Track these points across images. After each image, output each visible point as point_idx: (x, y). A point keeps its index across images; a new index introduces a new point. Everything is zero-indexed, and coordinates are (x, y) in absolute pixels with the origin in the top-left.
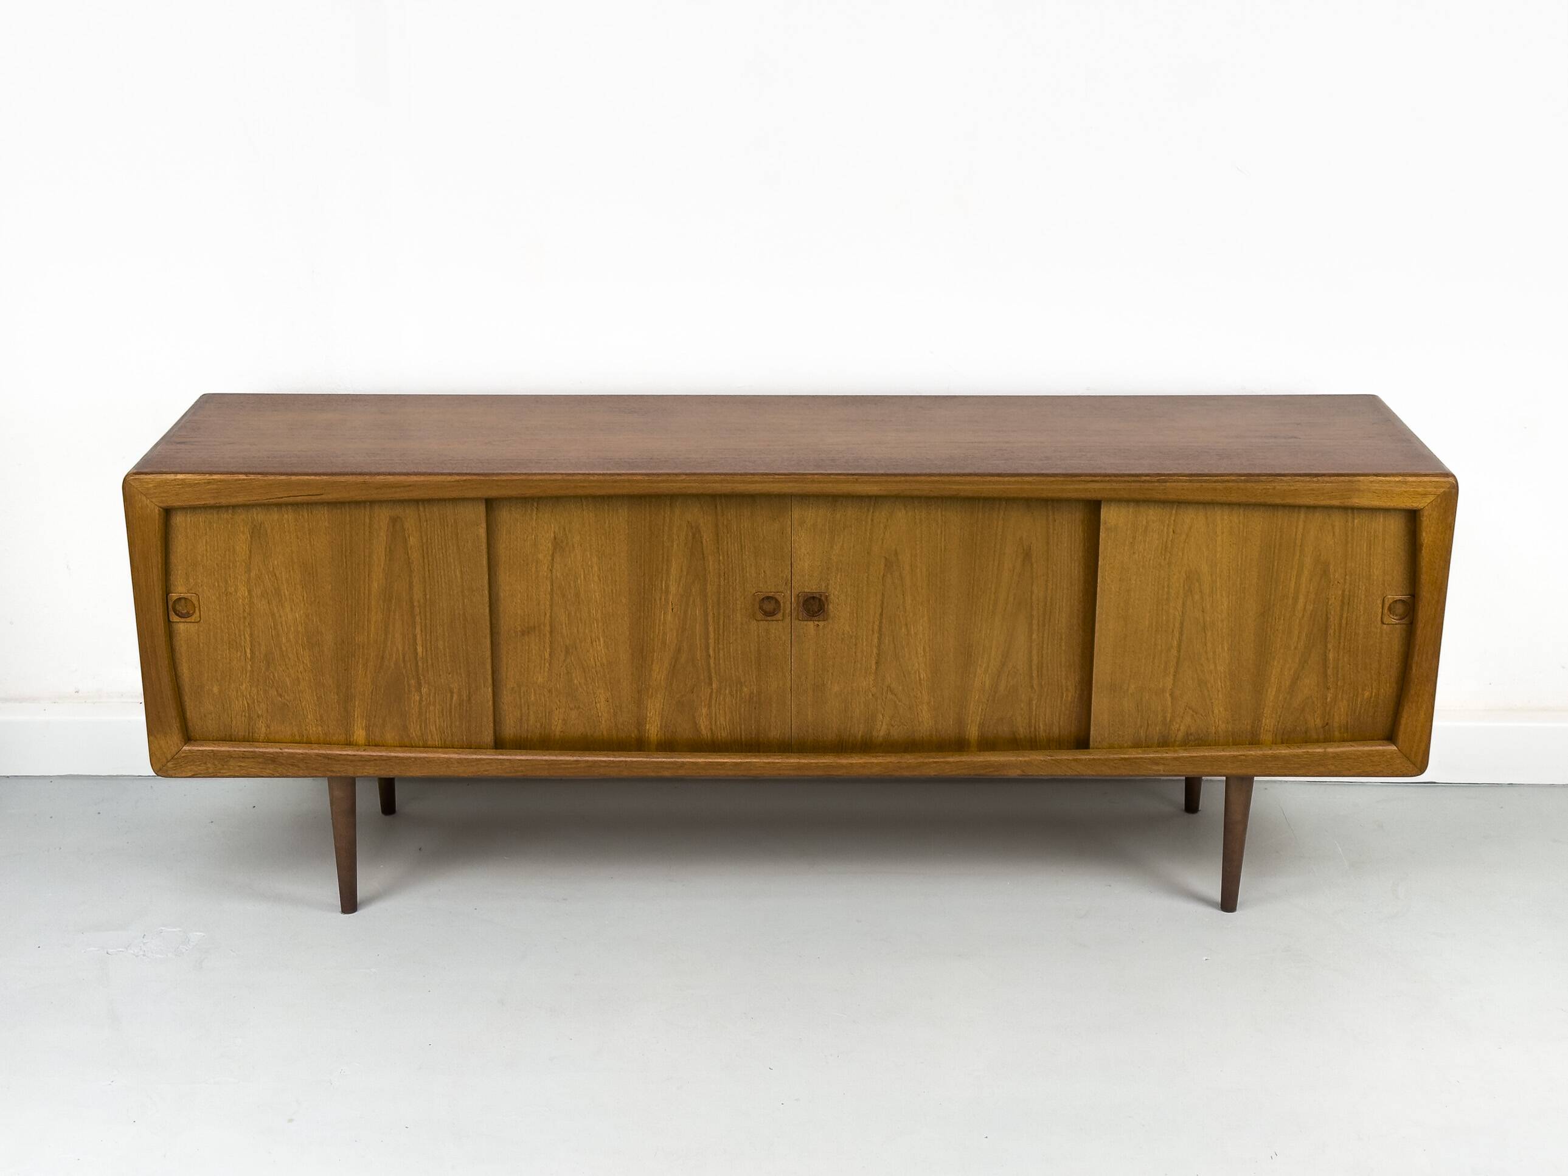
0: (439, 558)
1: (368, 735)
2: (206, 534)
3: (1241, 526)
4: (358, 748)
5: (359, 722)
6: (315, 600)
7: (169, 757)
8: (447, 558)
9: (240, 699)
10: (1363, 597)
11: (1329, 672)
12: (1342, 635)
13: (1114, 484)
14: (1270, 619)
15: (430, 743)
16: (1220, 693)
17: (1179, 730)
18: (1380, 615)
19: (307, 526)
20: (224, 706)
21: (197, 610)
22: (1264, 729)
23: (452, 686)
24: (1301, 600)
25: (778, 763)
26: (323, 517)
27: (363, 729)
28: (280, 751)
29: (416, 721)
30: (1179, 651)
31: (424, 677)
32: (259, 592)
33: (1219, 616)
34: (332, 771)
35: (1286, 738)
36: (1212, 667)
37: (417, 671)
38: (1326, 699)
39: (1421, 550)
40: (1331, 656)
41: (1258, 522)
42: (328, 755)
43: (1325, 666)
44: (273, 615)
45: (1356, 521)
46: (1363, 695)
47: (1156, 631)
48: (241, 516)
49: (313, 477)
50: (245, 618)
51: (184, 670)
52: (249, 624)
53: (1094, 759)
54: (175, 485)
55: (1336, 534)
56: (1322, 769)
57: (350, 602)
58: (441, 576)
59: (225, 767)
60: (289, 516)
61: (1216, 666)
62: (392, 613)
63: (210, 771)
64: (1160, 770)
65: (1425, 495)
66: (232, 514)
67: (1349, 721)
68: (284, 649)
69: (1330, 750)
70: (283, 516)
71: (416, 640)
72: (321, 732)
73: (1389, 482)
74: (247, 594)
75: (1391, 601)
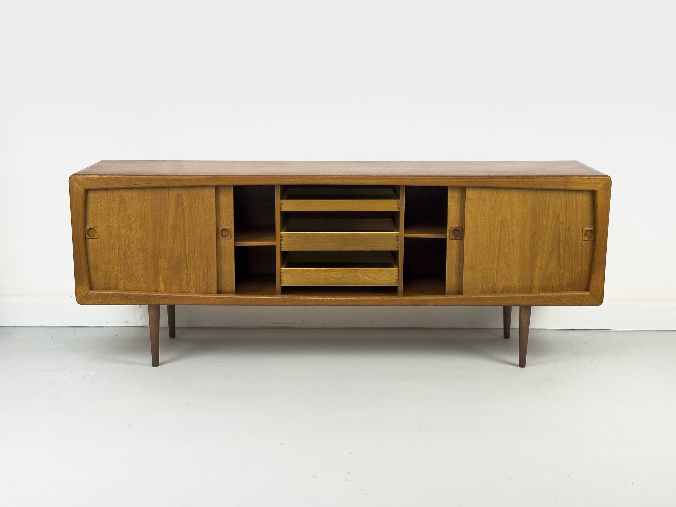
0: (196, 211)
1: (165, 288)
2: (102, 201)
3: (523, 199)
4: (161, 293)
5: (162, 282)
6: (145, 230)
7: (84, 296)
8: (199, 212)
9: (114, 272)
10: (574, 229)
11: (561, 261)
12: (566, 245)
13: (471, 180)
14: (536, 238)
15: (190, 291)
16: (516, 270)
17: (499, 286)
18: (581, 236)
19: (143, 198)
20: (107, 275)
21: (97, 233)
22: (535, 286)
23: (200, 266)
24: (549, 230)
25: (334, 299)
26: (149, 193)
27: (163, 285)
28: (129, 293)
29: (185, 281)
30: (499, 252)
31: (189, 263)
32: (122, 226)
33: (515, 237)
34: (150, 302)
35: (544, 289)
36: (513, 259)
37: (186, 261)
38: (560, 273)
39: (597, 208)
40: (561, 254)
41: (530, 196)
42: (149, 295)
43: (559, 259)
44: (128, 235)
45: (570, 197)
46: (575, 271)
47: (489, 243)
48: (116, 194)
49: (146, 176)
50: (116, 237)
51: (91, 259)
52: (118, 240)
53: (465, 298)
54: (90, 179)
55: (562, 201)
56: (558, 302)
57: (159, 230)
58: (197, 219)
59: (106, 300)
60: (135, 193)
61: (514, 258)
62: (176, 236)
63: (100, 301)
64: (492, 303)
65: (598, 184)
66: (112, 193)
67: (570, 282)
68: (132, 250)
69: (562, 294)
70: (133, 194)
71: (186, 246)
72: (146, 286)
73: (583, 179)
74: (117, 227)
75: (586, 230)
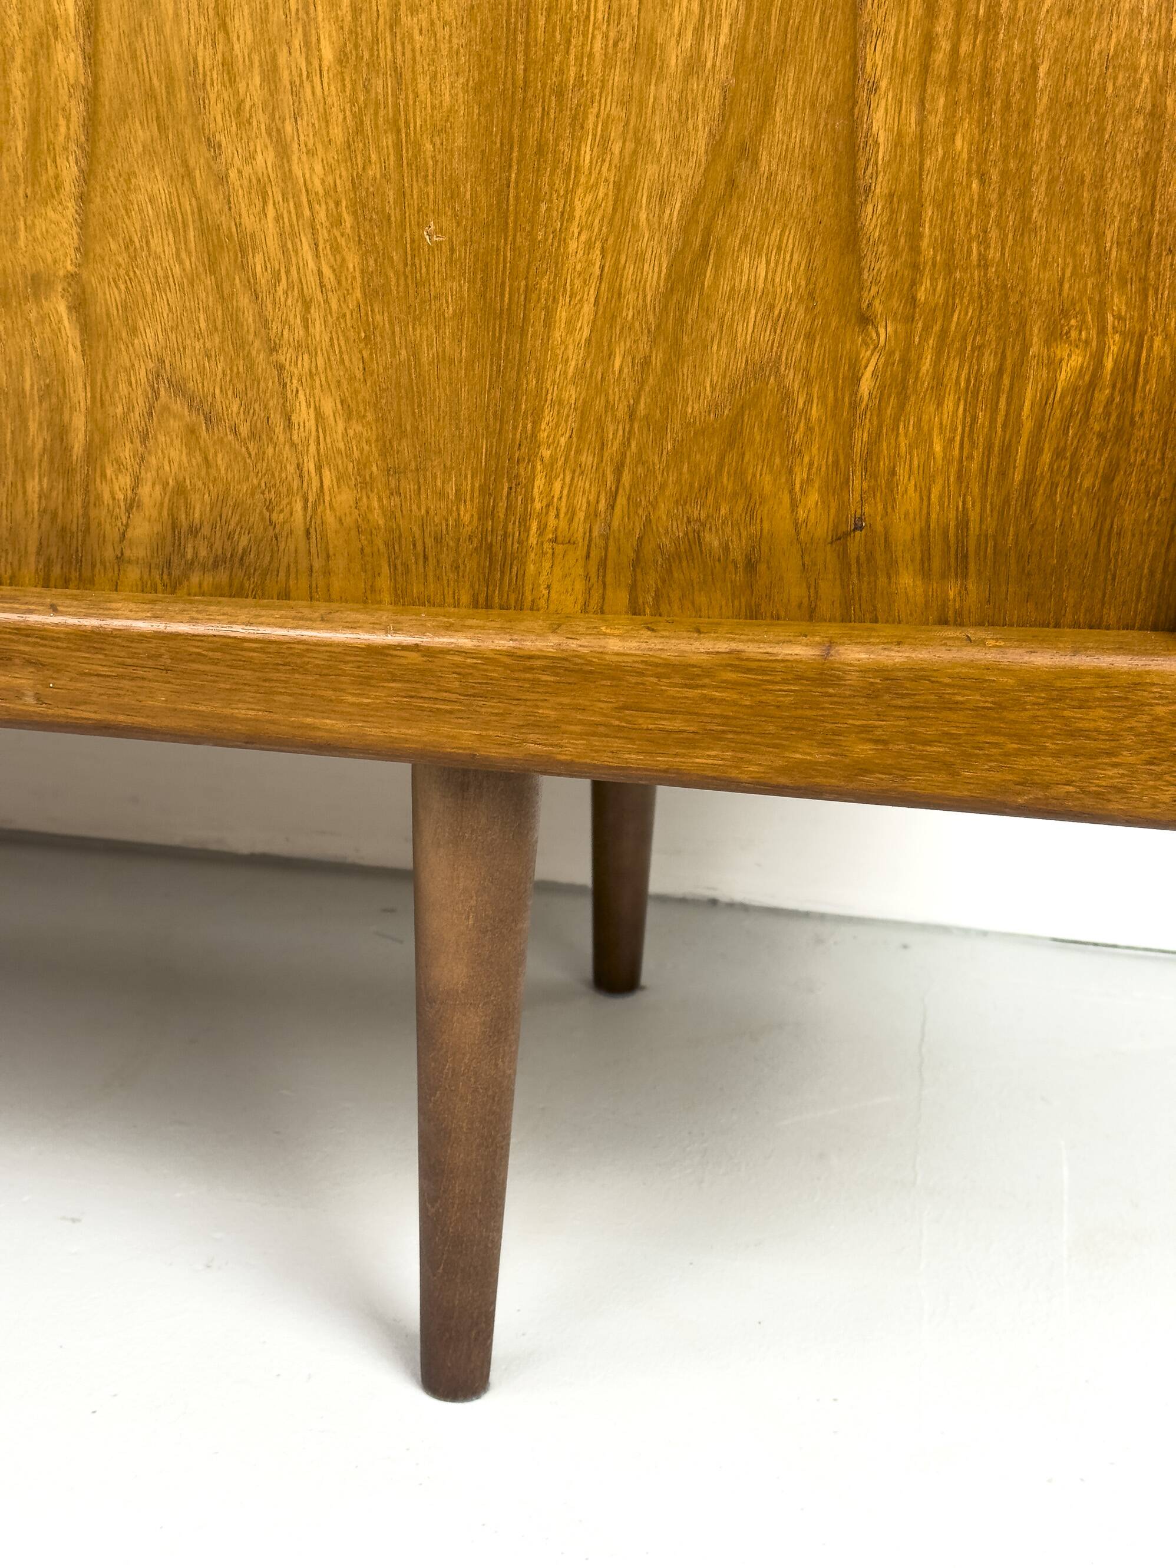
16: (315, 313)
36: (265, 159)
38: (856, 380)
46: (1053, 365)
